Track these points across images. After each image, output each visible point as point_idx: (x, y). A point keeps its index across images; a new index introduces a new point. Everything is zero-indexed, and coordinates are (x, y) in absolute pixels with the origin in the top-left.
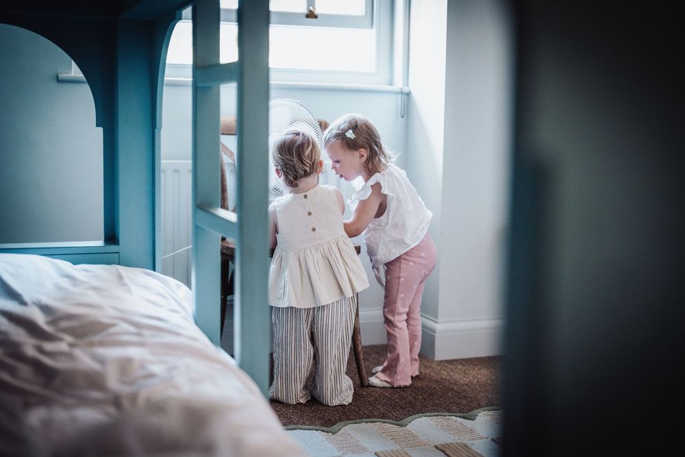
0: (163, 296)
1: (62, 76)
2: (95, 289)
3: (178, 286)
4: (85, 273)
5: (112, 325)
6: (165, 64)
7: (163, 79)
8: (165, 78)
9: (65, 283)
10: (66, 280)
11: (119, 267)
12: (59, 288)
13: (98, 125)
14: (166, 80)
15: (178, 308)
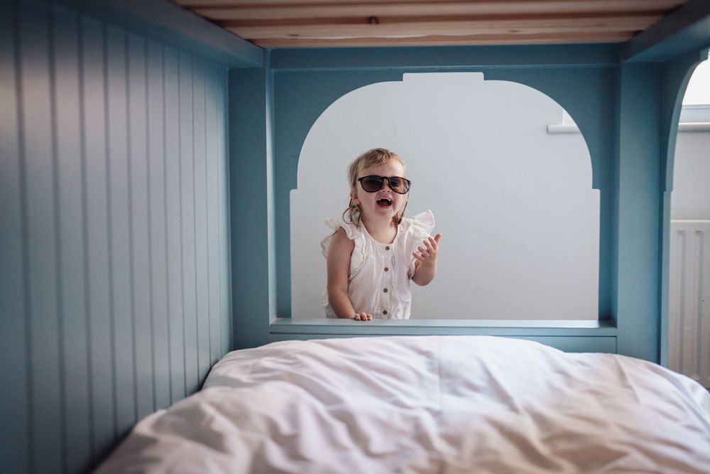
0: (679, 406)
1: (551, 127)
2: (594, 393)
3: (694, 388)
4: (580, 366)
5: (622, 455)
6: (681, 106)
7: (677, 125)
8: (680, 124)
9: (558, 381)
10: (559, 376)
11: (619, 357)
12: (553, 389)
13: (594, 187)
14: (682, 126)
15: (699, 424)
